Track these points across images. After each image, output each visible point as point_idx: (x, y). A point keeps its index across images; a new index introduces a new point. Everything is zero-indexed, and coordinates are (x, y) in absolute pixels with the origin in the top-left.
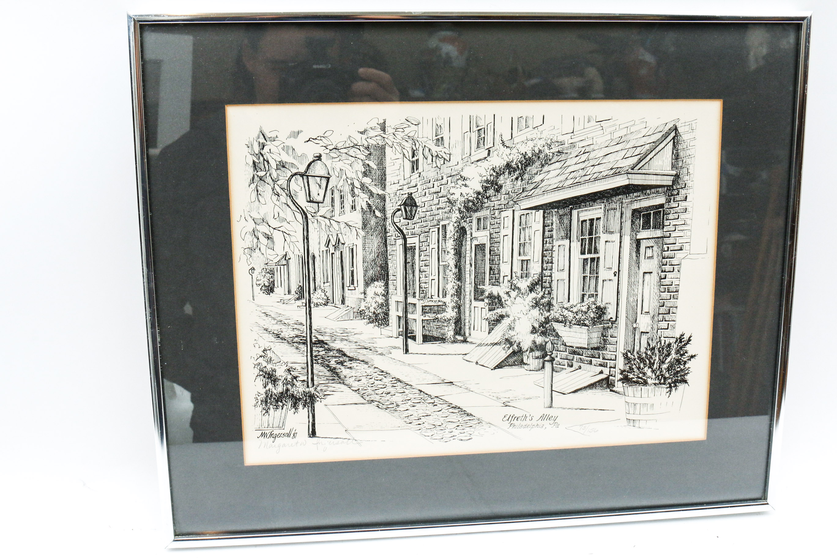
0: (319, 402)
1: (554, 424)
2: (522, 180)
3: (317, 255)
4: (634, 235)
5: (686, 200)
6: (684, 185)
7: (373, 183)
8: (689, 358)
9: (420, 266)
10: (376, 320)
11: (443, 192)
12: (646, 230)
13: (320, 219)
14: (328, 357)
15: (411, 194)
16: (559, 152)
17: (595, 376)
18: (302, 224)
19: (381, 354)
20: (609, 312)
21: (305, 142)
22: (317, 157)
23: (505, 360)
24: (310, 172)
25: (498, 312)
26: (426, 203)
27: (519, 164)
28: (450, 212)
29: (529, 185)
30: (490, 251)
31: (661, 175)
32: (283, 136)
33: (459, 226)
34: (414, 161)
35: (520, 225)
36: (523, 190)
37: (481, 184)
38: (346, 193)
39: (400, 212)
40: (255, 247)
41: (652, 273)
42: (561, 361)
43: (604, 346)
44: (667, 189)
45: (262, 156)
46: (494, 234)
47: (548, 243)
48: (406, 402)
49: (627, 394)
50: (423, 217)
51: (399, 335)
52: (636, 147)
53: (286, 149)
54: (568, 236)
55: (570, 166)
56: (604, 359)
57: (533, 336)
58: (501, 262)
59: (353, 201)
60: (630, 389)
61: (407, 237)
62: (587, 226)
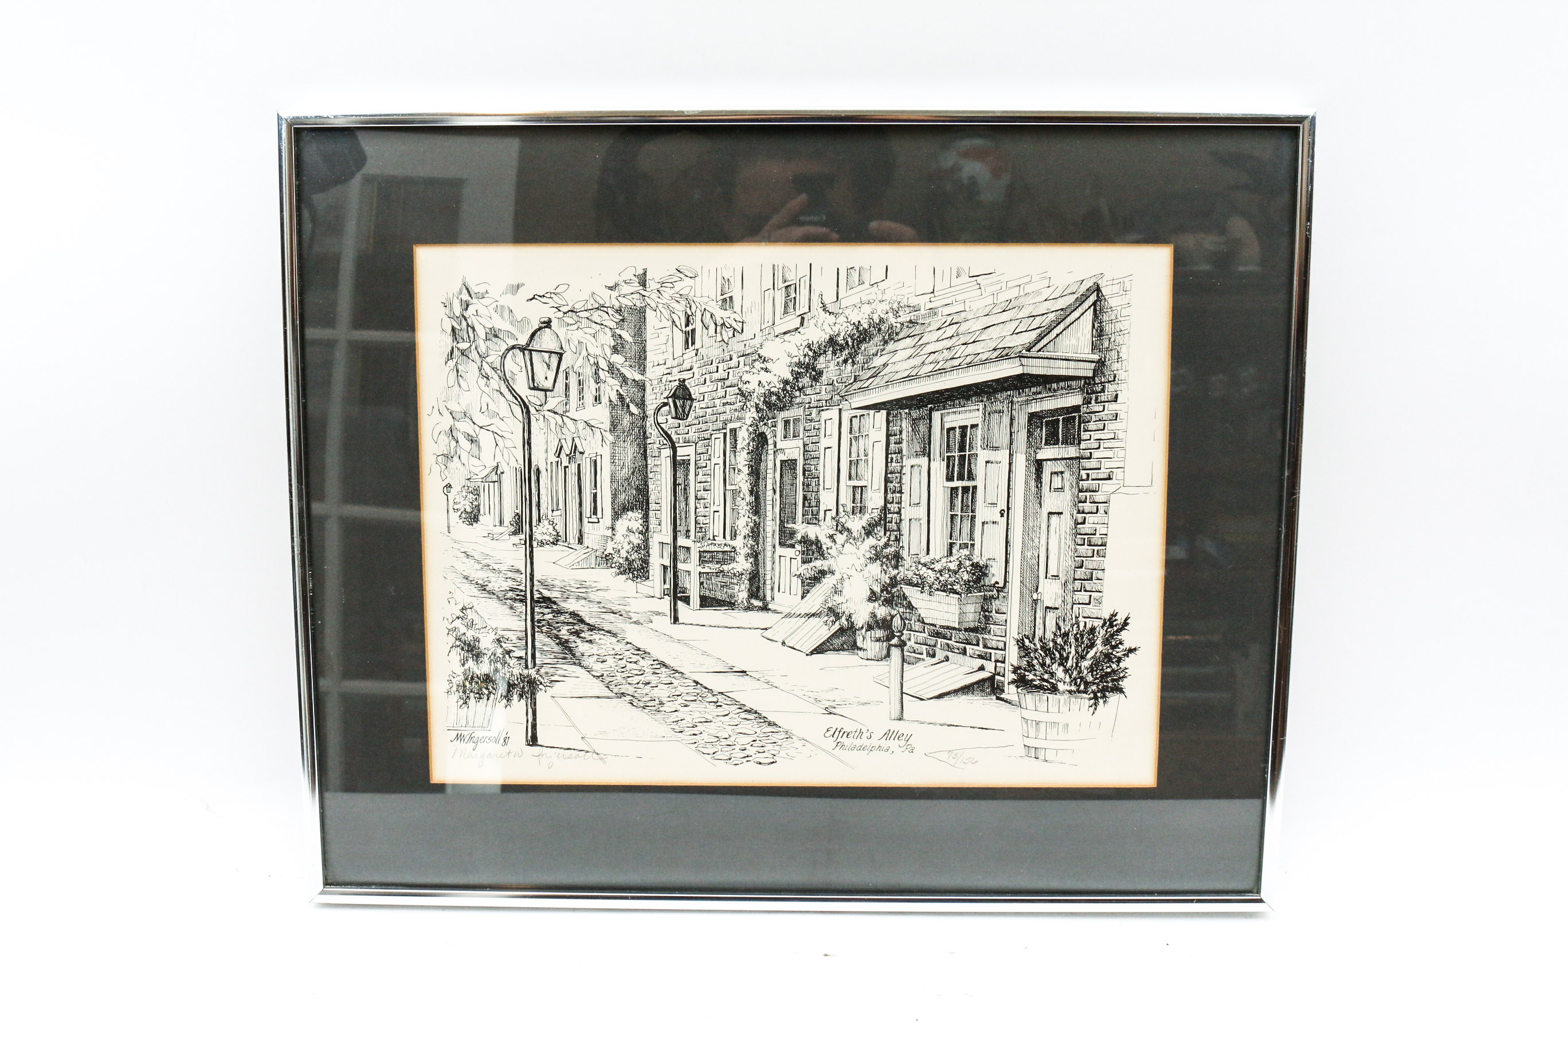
0: (543, 691)
1: (905, 747)
2: (853, 363)
3: (542, 469)
4: (1032, 453)
5: (1116, 401)
6: (1112, 377)
7: (627, 363)
8: (1126, 652)
9: (697, 490)
10: (630, 569)
11: (732, 380)
12: (1052, 446)
13: (547, 414)
14: (557, 623)
15: (684, 380)
16: (911, 322)
17: (971, 673)
18: (522, 421)
19: (637, 623)
20: (993, 572)
21: (528, 301)
22: (544, 322)
23: (829, 642)
24: (535, 345)
25: (817, 566)
26: (706, 395)
27: (849, 340)
28: (743, 410)
29: (864, 371)
30: (804, 471)
31: (1075, 360)
32: (495, 292)
33: (756, 431)
34: (688, 332)
35: (851, 433)
36: (855, 379)
37: (791, 369)
38: (587, 377)
39: (667, 408)
40: (452, 453)
41: (1062, 513)
42: (916, 646)
43: (986, 627)
44: (1085, 383)
45: (466, 319)
46: (810, 445)
47: (894, 461)
48: (674, 699)
49: (1023, 705)
50: (702, 417)
51: (664, 595)
52: (1034, 316)
53: (499, 309)
54: (926, 452)
55: (928, 343)
56: (985, 646)
57: (871, 605)
58: (821, 488)
59: (596, 389)
60: (1029, 697)
61: (677, 445)
62: (957, 436)
